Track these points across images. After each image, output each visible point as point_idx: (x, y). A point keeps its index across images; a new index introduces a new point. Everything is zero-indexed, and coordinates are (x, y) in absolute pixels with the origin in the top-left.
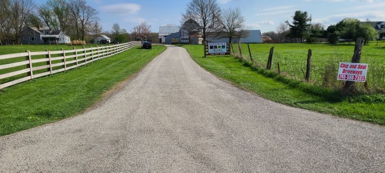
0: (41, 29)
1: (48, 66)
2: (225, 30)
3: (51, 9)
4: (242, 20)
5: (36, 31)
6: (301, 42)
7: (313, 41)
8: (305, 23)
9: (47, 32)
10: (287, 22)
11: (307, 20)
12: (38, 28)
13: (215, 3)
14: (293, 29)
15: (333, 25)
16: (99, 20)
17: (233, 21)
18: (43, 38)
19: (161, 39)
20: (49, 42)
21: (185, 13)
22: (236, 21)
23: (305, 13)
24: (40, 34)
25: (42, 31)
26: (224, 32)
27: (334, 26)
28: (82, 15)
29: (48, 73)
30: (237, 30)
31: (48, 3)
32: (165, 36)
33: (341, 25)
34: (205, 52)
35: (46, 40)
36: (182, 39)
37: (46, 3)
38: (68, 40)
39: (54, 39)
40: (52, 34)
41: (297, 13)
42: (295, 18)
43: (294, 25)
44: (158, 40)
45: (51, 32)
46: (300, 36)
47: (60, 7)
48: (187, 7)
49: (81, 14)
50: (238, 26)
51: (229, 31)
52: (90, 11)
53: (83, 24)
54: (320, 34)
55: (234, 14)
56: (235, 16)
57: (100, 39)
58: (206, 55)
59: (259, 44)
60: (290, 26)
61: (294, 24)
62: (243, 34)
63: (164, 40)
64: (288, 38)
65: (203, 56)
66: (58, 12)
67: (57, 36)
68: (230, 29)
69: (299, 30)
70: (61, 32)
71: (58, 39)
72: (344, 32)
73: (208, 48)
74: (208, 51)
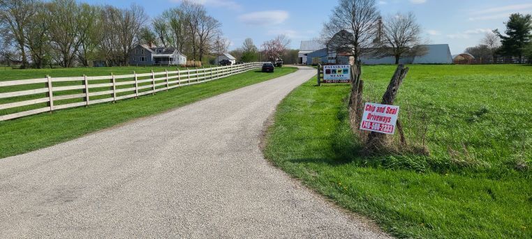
0: (153, 46)
1: (83, 95)
2: (389, 45)
3: (167, 22)
4: (416, 30)
5: (146, 50)
6: (520, 63)
8: (527, 32)
9: (160, 51)
10: (496, 31)
12: (150, 45)
13: (373, 7)
14: (506, 42)
16: (222, 34)
17: (402, 32)
18: (155, 58)
19: (301, 58)
20: (162, 62)
21: (328, 21)
22: (408, 31)
23: (528, 17)
24: (150, 53)
25: (154, 49)
26: (387, 48)
28: (202, 29)
29: (83, 103)
31: (164, 14)
32: (306, 55)
34: (319, 78)
35: (157, 60)
36: (329, 58)
37: (161, 14)
38: (183, 60)
39: (167, 59)
40: (165, 53)
41: (514, 18)
42: (510, 25)
43: (508, 36)
44: (297, 60)
45: (164, 50)
46: (519, 53)
47: (178, 18)
48: (331, 14)
49: (200, 27)
50: (411, 39)
51: (396, 46)
52: (212, 23)
53: (201, 40)
55: (404, 21)
56: (406, 24)
57: (221, 59)
58: (319, 82)
59: (446, 66)
60: (501, 37)
61: (508, 34)
62: (419, 50)
63: (305, 60)
64: (499, 55)
65: (317, 83)
66: (175, 25)
67: (170, 56)
68: (397, 42)
69: (517, 43)
70: (176, 51)
71: (171, 59)
73: (322, 73)
74: (322, 77)
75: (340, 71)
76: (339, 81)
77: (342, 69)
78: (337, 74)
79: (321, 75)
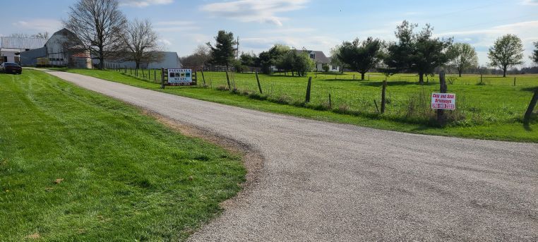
7: (242, 70)
8: (230, 46)
10: (209, 44)
11: (234, 43)
14: (214, 52)
15: (265, 51)
17: (141, 38)
19: (5, 57)
22: (145, 38)
23: (231, 35)
27: (266, 53)
30: (146, 50)
32: (15, 54)
33: (274, 52)
34: (163, 81)
41: (221, 34)
42: (219, 40)
43: (217, 48)
46: (226, 63)
50: (148, 45)
51: (135, 51)
54: (252, 62)
55: (142, 27)
56: (144, 30)
58: (164, 85)
60: (213, 49)
68: (137, 49)
72: (281, 61)
74: (167, 80)
75: (183, 75)
76: (183, 84)
77: (185, 73)
78: (181, 77)
79: (166, 78)
